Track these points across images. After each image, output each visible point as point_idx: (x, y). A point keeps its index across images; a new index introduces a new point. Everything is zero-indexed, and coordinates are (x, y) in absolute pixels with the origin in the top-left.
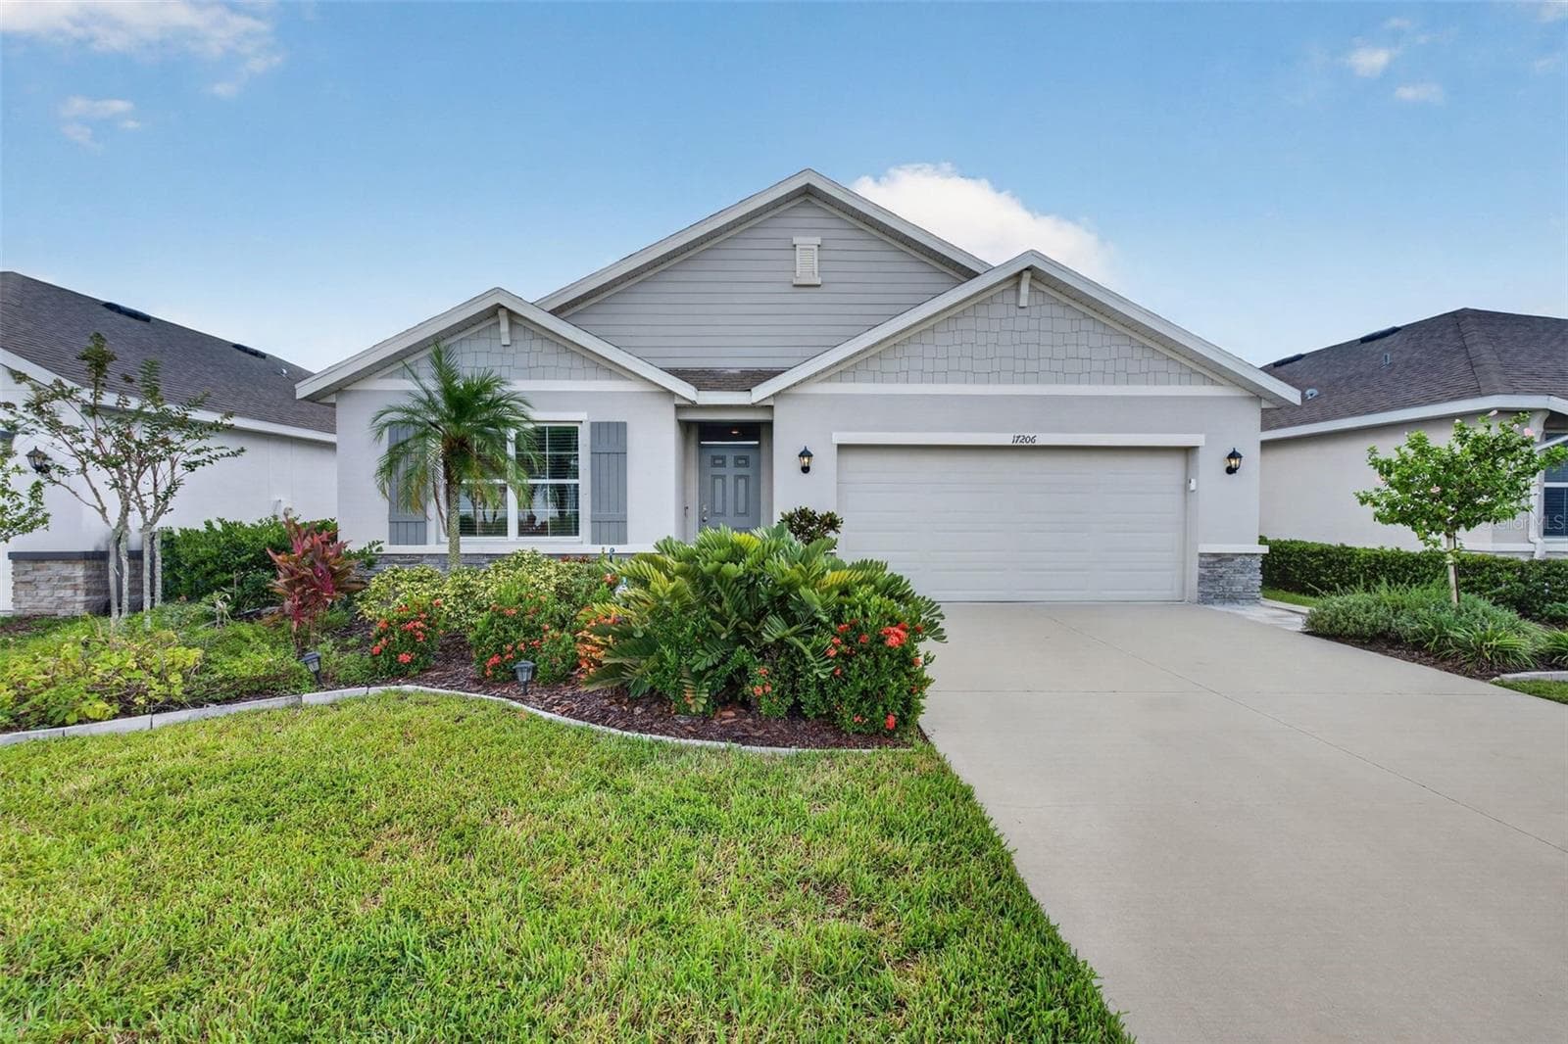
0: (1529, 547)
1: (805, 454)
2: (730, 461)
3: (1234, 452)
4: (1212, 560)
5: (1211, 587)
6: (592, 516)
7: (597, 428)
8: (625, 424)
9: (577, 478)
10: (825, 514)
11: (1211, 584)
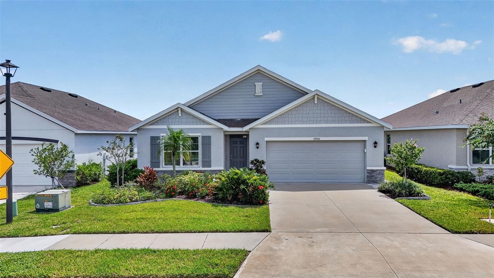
0: (466, 167)
1: (257, 144)
2: (238, 143)
3: (376, 142)
4: (370, 171)
5: (371, 179)
6: (202, 160)
7: (203, 137)
8: (211, 136)
9: (198, 150)
10: (261, 160)
11: (370, 178)
